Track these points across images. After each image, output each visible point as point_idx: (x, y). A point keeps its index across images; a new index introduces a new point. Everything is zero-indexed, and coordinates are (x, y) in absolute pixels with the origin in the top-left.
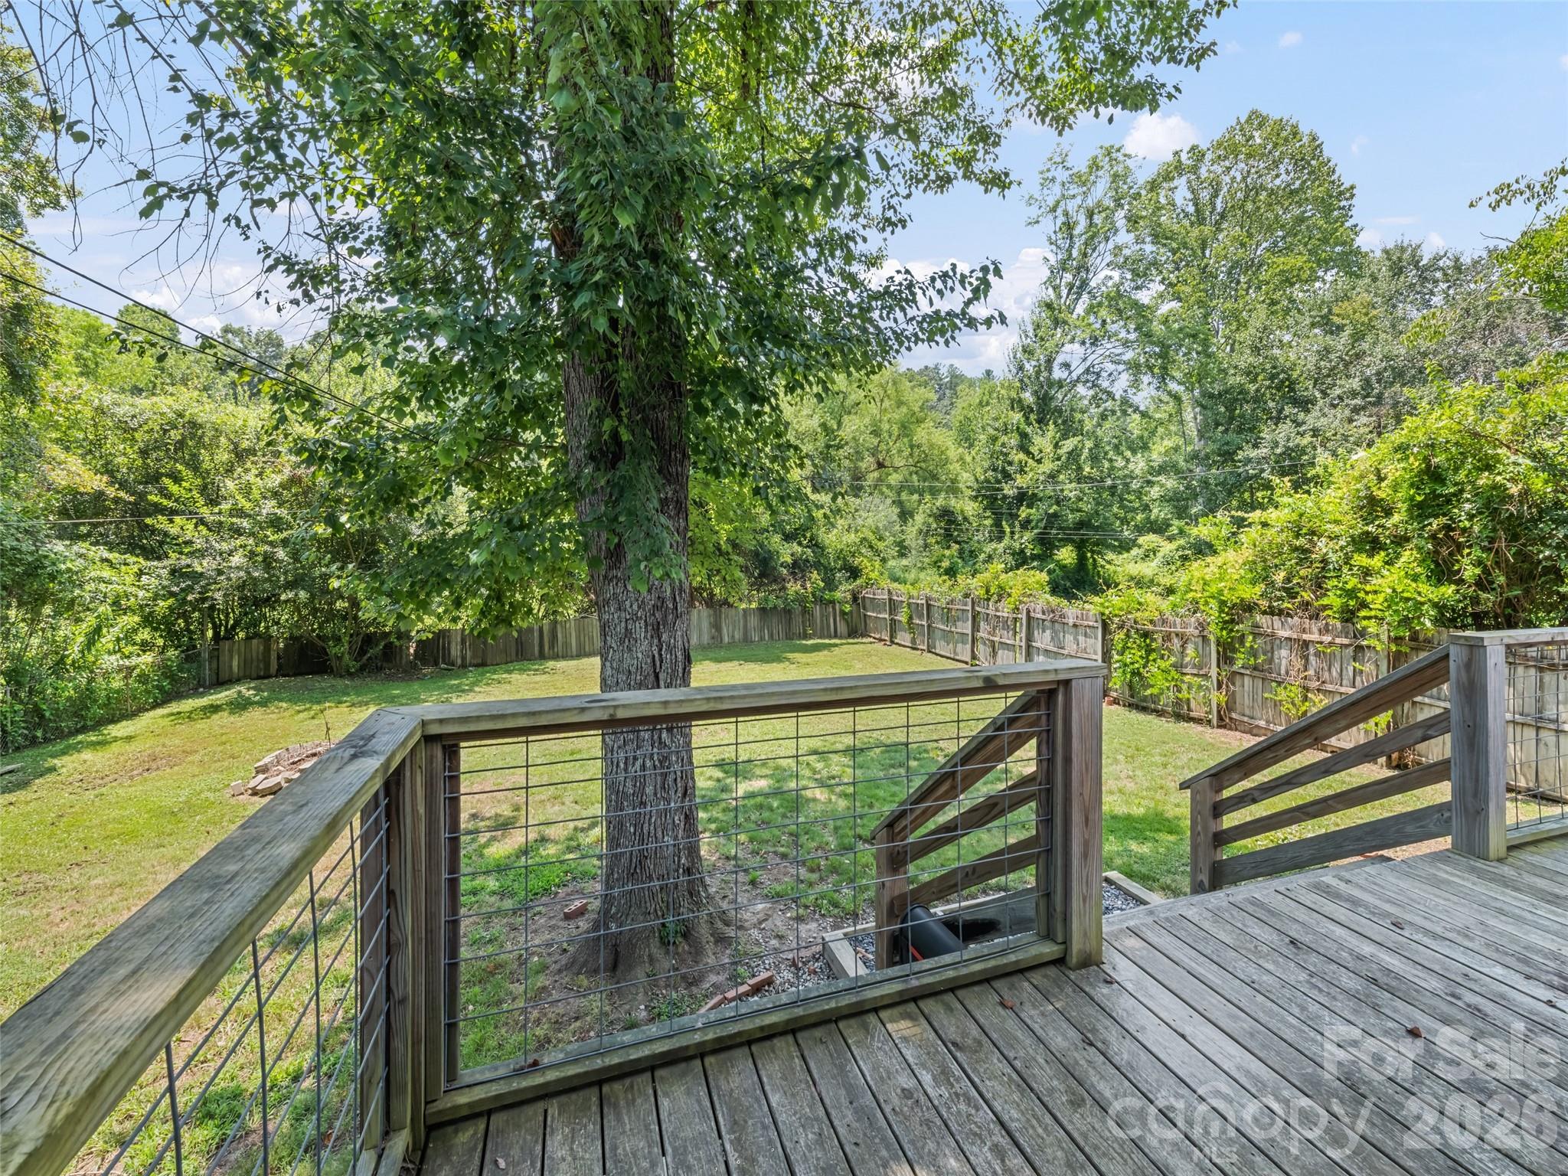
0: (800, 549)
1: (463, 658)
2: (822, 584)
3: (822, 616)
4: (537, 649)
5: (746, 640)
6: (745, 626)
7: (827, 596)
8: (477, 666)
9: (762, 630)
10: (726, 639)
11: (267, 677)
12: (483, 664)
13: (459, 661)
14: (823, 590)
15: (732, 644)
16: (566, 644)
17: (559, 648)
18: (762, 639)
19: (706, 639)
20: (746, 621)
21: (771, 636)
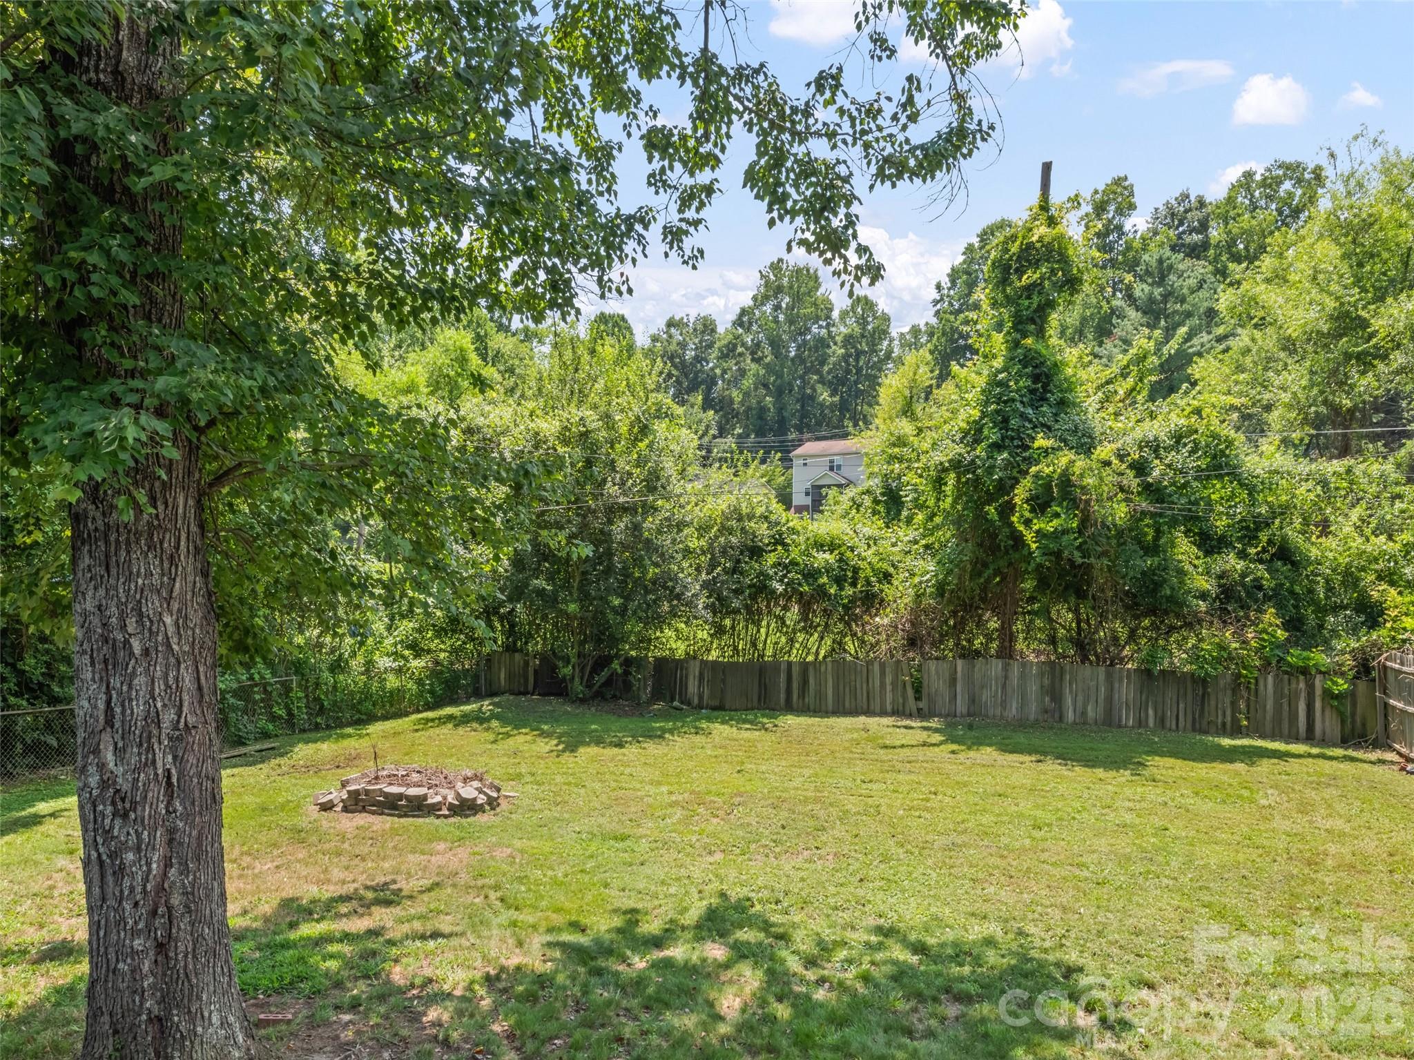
0: (1240, 565)
1: (701, 697)
2: (1281, 634)
3: (1278, 694)
4: (783, 696)
5: (1109, 721)
6: (1109, 699)
7: (1294, 656)
8: (714, 709)
9: (1143, 707)
10: (1070, 716)
11: (525, 693)
12: (720, 708)
13: (696, 701)
14: (1285, 646)
15: (1082, 722)
16: (821, 695)
17: (810, 698)
18: (1141, 723)
19: (1033, 710)
20: (1111, 689)
21: (1161, 722)
